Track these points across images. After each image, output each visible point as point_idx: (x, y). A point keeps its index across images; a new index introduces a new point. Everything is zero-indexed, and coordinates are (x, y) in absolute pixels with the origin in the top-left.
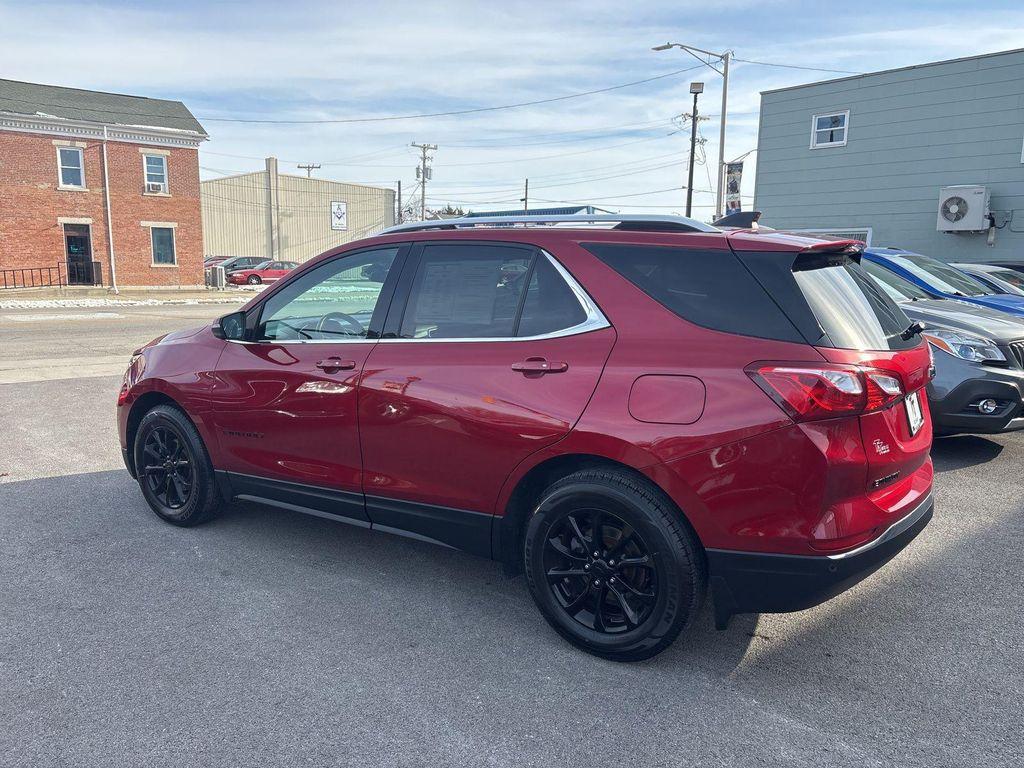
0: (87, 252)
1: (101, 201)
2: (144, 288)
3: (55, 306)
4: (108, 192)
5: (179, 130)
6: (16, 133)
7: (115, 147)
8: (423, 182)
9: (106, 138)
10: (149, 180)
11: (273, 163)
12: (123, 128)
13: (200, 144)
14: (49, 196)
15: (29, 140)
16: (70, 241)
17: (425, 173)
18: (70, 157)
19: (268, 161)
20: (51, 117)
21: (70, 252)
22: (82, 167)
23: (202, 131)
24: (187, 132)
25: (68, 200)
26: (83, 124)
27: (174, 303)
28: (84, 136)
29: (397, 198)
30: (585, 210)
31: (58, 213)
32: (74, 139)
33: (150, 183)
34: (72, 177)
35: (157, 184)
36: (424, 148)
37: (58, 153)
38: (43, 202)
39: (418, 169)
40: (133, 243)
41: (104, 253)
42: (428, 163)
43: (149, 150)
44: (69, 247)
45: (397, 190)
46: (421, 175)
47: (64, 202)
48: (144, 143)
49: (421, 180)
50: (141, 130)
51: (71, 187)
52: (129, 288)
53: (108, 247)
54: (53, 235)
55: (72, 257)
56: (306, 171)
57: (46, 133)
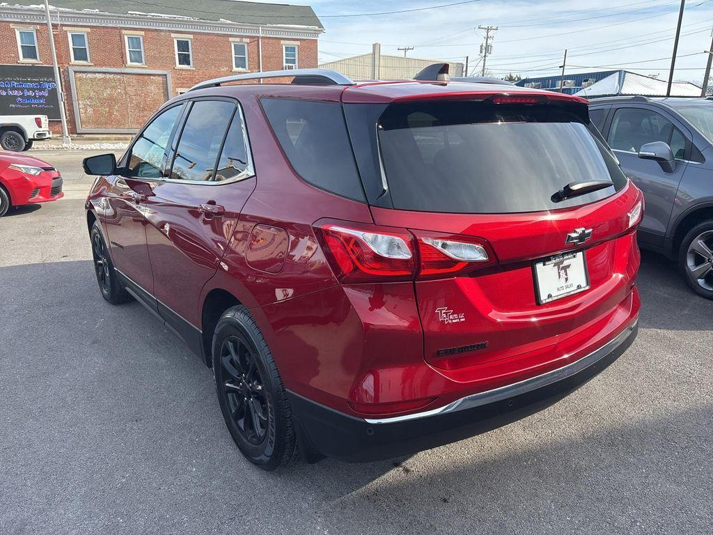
5: (305, 26)
6: (208, 34)
7: (266, 41)
8: (485, 56)
9: (261, 35)
10: (286, 63)
11: (377, 47)
12: (271, 27)
13: (319, 35)
15: (215, 38)
17: (486, 49)
18: (239, 49)
19: (374, 46)
20: (229, 22)
22: (246, 56)
23: (321, 26)
24: (311, 27)
26: (247, 26)
28: (248, 34)
29: (464, 69)
30: (618, 73)
32: (242, 37)
33: (287, 65)
34: (241, 62)
35: (291, 65)
36: (488, 30)
37: (233, 46)
39: (481, 46)
42: (489, 41)
43: (287, 42)
45: (465, 63)
46: (484, 51)
48: (284, 37)
49: (483, 54)
50: (282, 28)
51: (240, 69)
56: (403, 52)
57: (226, 33)
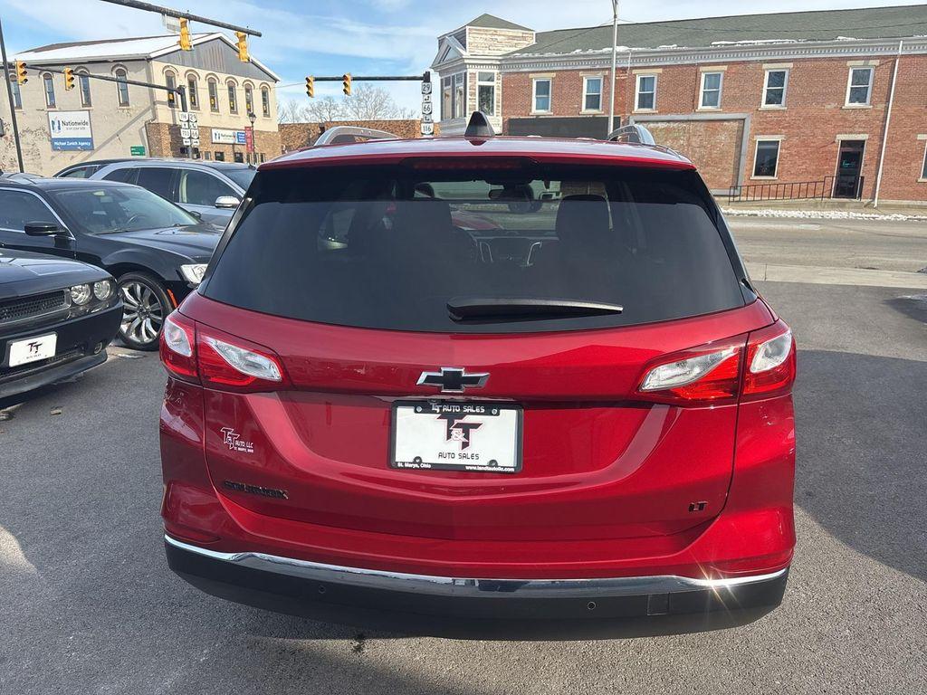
0: (858, 167)
1: (881, 117)
2: (905, 202)
3: (802, 216)
4: (890, 108)
6: (816, 59)
7: (907, 60)
9: (900, 52)
12: (921, 40)
14: (833, 116)
15: (826, 64)
16: (844, 156)
18: (861, 77)
20: (850, 39)
21: (841, 166)
22: (870, 85)
25: (850, 119)
26: (879, 42)
27: (919, 220)
28: (879, 54)
31: (837, 131)
34: (858, 95)
37: (851, 73)
38: (827, 122)
40: (904, 157)
41: (873, 167)
44: (842, 163)
47: (846, 120)
51: (857, 105)
52: (890, 202)
53: (879, 162)
54: (830, 152)
55: (842, 173)
